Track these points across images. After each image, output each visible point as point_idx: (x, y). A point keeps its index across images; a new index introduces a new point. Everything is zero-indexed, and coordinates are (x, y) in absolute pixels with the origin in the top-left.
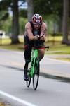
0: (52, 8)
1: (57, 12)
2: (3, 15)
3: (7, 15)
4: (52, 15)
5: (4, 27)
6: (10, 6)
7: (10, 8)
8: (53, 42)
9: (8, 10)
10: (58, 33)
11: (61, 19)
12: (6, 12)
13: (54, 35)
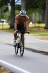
0: (38, 4)
1: (41, 7)
2: (5, 8)
3: (7, 9)
4: (38, 9)
5: (5, 17)
6: (9, 2)
7: (9, 4)
8: (39, 27)
9: (8, 5)
10: (42, 21)
11: (44, 12)
12: (6, 6)
13: (39, 23)
